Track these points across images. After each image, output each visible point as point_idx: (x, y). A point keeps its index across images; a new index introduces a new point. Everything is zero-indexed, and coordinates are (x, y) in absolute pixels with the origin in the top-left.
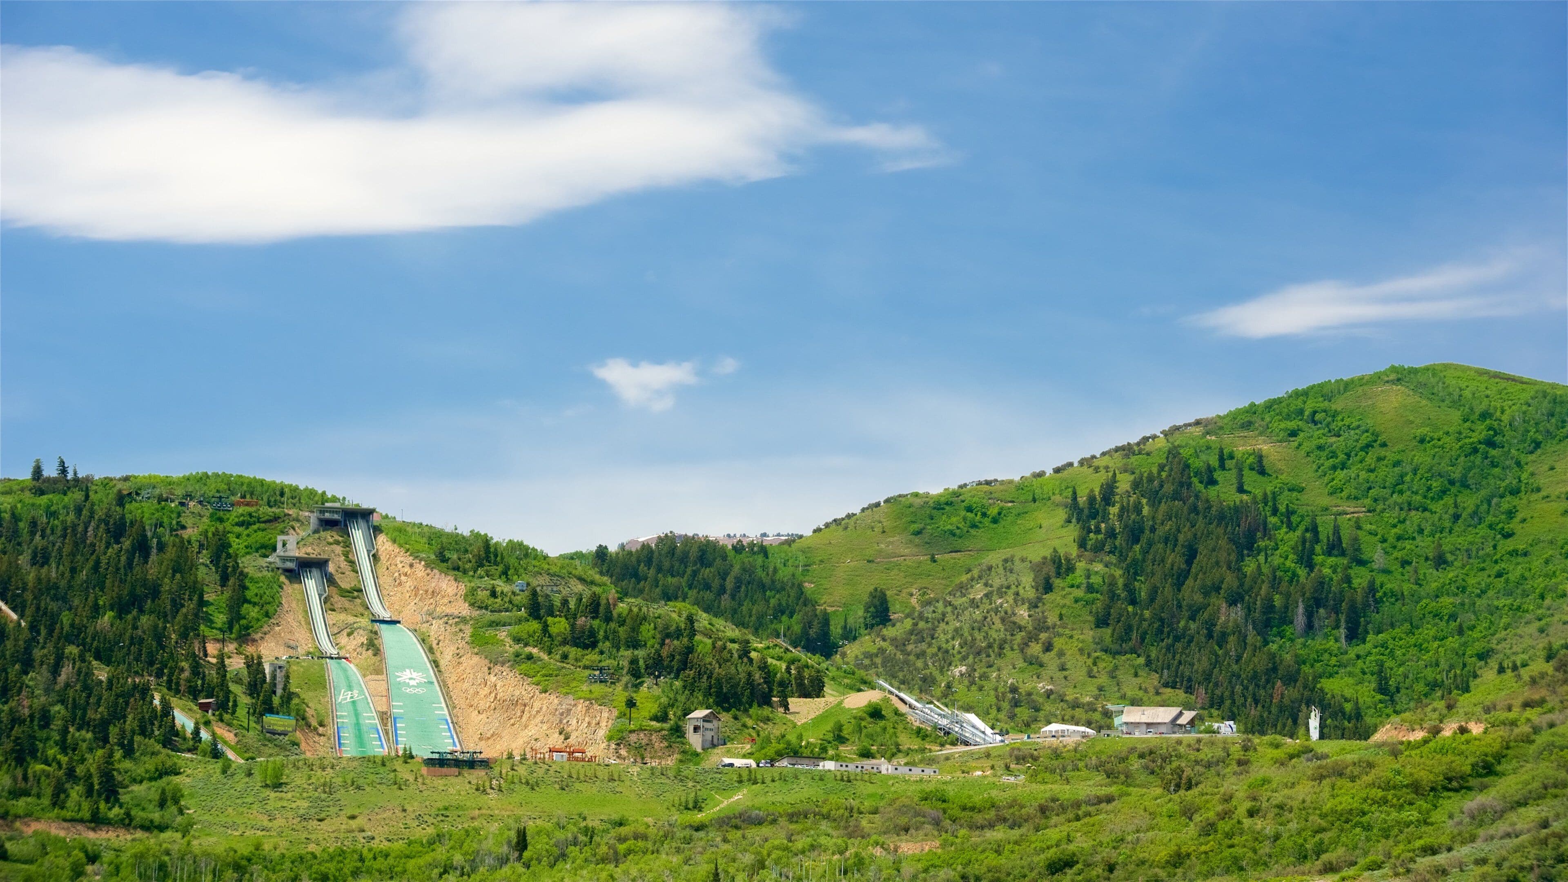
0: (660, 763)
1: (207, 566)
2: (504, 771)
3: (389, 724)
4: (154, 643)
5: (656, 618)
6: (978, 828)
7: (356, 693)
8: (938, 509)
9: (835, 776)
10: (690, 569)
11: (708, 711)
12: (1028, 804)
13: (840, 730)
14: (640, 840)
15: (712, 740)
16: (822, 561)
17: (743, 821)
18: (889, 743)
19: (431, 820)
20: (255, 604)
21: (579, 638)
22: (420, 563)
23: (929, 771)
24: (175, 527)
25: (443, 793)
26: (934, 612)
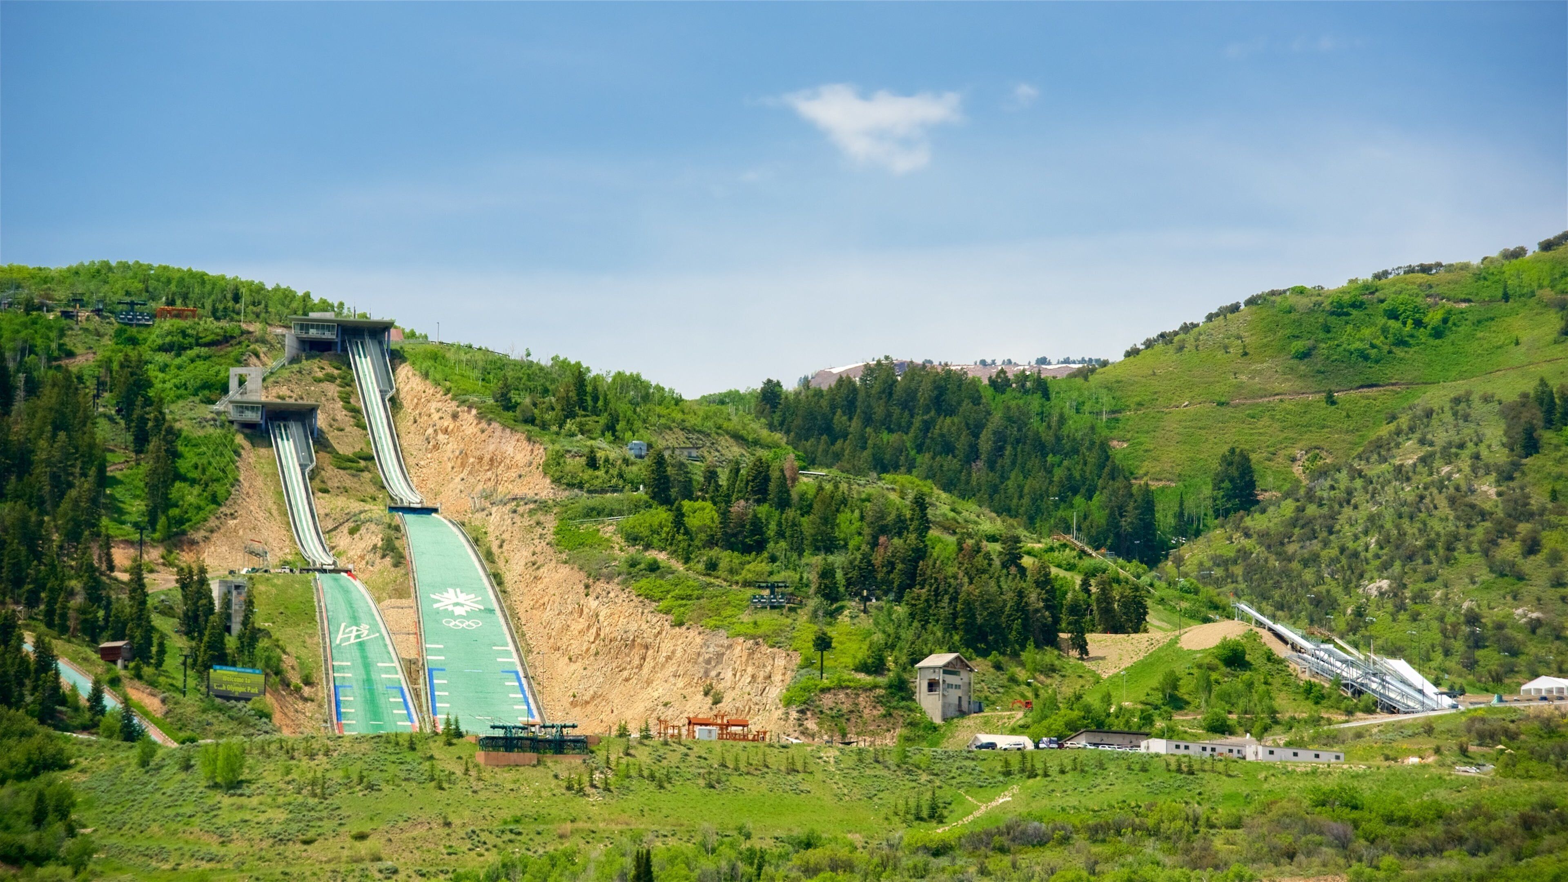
0: (872, 743)
1: (111, 419)
2: (613, 758)
3: (421, 681)
4: (23, 549)
5: (863, 501)
6: (1414, 853)
7: (365, 628)
8: (1339, 315)
9: (1168, 765)
10: (919, 418)
11: (952, 656)
12: (1502, 815)
13: (1175, 687)
14: (840, 872)
15: (960, 705)
16: (1140, 404)
17: (1013, 840)
18: (1259, 709)
19: (491, 840)
20: (193, 482)
21: (735, 535)
22: (469, 412)
23: (1327, 756)
24: (56, 354)
25: (512, 795)
26: (1332, 488)
